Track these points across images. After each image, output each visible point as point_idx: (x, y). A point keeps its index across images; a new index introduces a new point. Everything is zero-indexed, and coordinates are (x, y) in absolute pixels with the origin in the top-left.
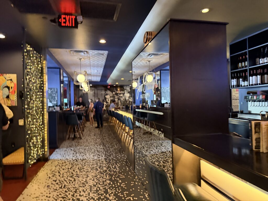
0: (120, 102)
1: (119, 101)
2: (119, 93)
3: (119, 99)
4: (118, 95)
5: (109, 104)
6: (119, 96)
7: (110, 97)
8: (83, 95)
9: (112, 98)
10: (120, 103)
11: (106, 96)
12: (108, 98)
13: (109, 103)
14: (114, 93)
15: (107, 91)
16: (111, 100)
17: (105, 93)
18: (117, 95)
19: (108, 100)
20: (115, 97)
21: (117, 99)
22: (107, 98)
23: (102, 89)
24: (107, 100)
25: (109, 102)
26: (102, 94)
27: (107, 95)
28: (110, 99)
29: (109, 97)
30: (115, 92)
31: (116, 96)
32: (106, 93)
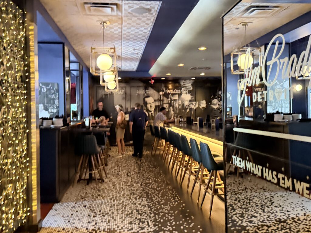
0: (174, 110)
1: (171, 108)
2: (172, 92)
3: (170, 105)
4: (170, 96)
5: (152, 114)
6: (170, 98)
7: (155, 101)
8: (104, 97)
9: (157, 103)
10: (172, 112)
11: (147, 99)
12: (151, 102)
13: (153, 112)
14: (161, 93)
15: (148, 89)
16: (156, 106)
17: (146, 92)
18: (168, 98)
19: (151, 107)
20: (163, 100)
21: (168, 105)
22: (148, 102)
23: (139, 86)
24: (149, 106)
25: (152, 110)
26: (138, 94)
27: (148, 97)
28: (153, 105)
29: (153, 101)
30: (163, 91)
31: (165, 99)
32: (148, 93)
